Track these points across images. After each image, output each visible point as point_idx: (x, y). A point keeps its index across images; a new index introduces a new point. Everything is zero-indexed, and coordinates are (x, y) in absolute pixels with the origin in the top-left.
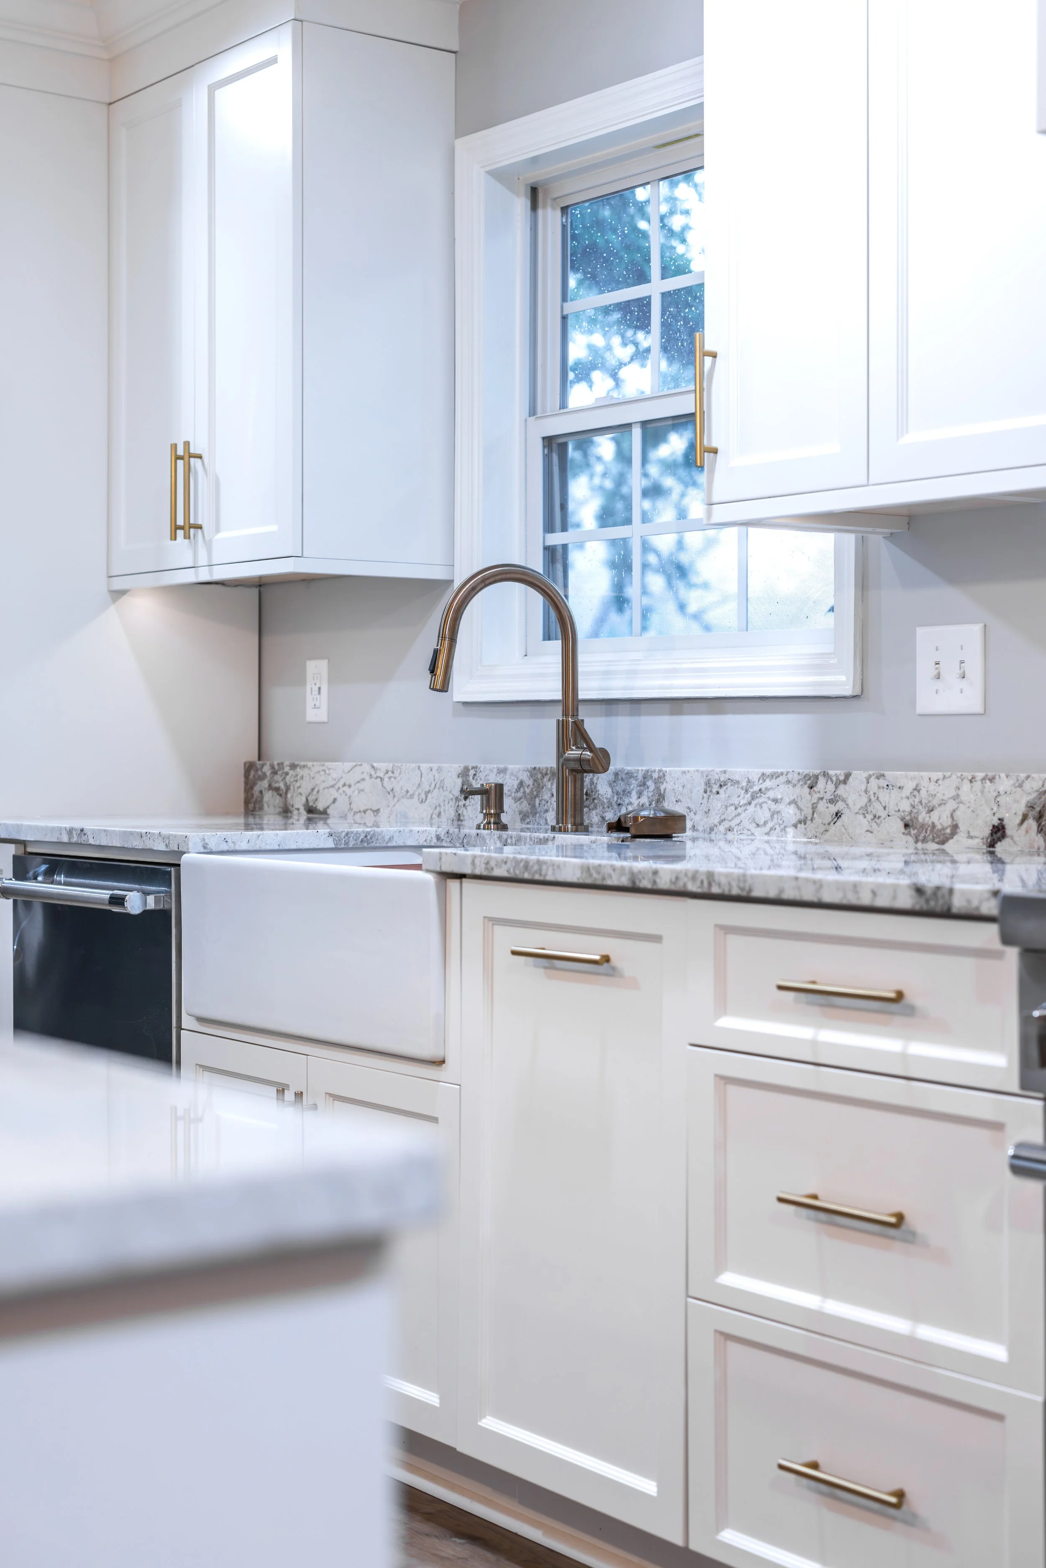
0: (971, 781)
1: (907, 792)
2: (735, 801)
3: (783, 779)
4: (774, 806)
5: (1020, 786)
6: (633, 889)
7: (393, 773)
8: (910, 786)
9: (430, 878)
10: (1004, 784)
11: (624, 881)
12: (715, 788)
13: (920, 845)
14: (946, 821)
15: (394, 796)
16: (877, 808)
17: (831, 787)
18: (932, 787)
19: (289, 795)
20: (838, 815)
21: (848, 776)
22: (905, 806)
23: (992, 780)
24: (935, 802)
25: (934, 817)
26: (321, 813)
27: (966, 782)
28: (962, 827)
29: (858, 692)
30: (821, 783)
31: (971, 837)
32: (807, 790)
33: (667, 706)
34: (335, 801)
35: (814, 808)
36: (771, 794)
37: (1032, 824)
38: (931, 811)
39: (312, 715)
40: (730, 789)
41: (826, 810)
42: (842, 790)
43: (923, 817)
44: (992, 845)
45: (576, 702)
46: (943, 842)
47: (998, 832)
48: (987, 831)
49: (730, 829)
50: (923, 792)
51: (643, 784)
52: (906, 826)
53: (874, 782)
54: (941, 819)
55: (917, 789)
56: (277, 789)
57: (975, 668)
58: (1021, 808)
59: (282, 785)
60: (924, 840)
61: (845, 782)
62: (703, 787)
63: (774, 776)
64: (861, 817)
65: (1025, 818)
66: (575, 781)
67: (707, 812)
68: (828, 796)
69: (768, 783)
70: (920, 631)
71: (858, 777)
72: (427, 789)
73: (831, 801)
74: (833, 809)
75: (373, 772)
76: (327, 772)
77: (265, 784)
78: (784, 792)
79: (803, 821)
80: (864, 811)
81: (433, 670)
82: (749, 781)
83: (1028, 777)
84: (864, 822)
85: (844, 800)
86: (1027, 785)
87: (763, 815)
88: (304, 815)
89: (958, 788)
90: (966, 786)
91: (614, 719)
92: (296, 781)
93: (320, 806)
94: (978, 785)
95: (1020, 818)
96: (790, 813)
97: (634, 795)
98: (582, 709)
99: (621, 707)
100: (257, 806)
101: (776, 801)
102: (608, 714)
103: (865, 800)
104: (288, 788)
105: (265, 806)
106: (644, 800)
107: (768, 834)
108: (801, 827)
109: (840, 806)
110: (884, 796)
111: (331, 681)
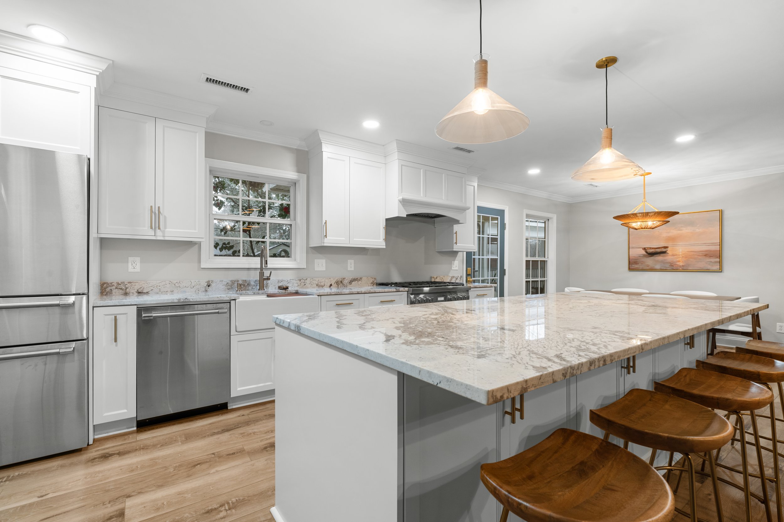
1: (317, 281)
4: (292, 284)
6: (358, 293)
7: (179, 283)
9: (316, 297)
10: (332, 279)
11: (357, 293)
15: (180, 287)
16: (312, 283)
17: (304, 281)
18: (321, 280)
19: (128, 290)
21: (307, 279)
22: (317, 283)
23: (330, 279)
25: (321, 284)
26: (145, 293)
28: (326, 285)
29: (306, 268)
30: (302, 280)
32: (299, 281)
34: (152, 290)
35: (301, 284)
39: (133, 270)
40: (283, 282)
41: (303, 284)
42: (306, 281)
43: (319, 284)
44: (330, 287)
46: (323, 287)
47: (331, 285)
48: (329, 285)
52: (317, 285)
53: (311, 280)
54: (322, 284)
55: (319, 280)
56: (121, 289)
57: (324, 265)
59: (123, 287)
60: (320, 287)
62: (278, 282)
63: (292, 279)
65: (335, 283)
69: (291, 281)
70: (315, 260)
71: (309, 279)
72: (194, 285)
73: (304, 283)
75: (170, 283)
76: (148, 283)
77: (114, 287)
80: (310, 284)
82: (287, 280)
86: (335, 279)
88: (137, 294)
90: (326, 280)
91: (250, 271)
92: (132, 286)
93: (145, 291)
94: (328, 279)
96: (297, 285)
98: (264, 269)
99: (252, 269)
100: (108, 293)
101: (293, 283)
102: (249, 270)
103: (310, 282)
104: (126, 288)
105: (114, 293)
109: (305, 283)
110: (313, 282)
111: (141, 262)
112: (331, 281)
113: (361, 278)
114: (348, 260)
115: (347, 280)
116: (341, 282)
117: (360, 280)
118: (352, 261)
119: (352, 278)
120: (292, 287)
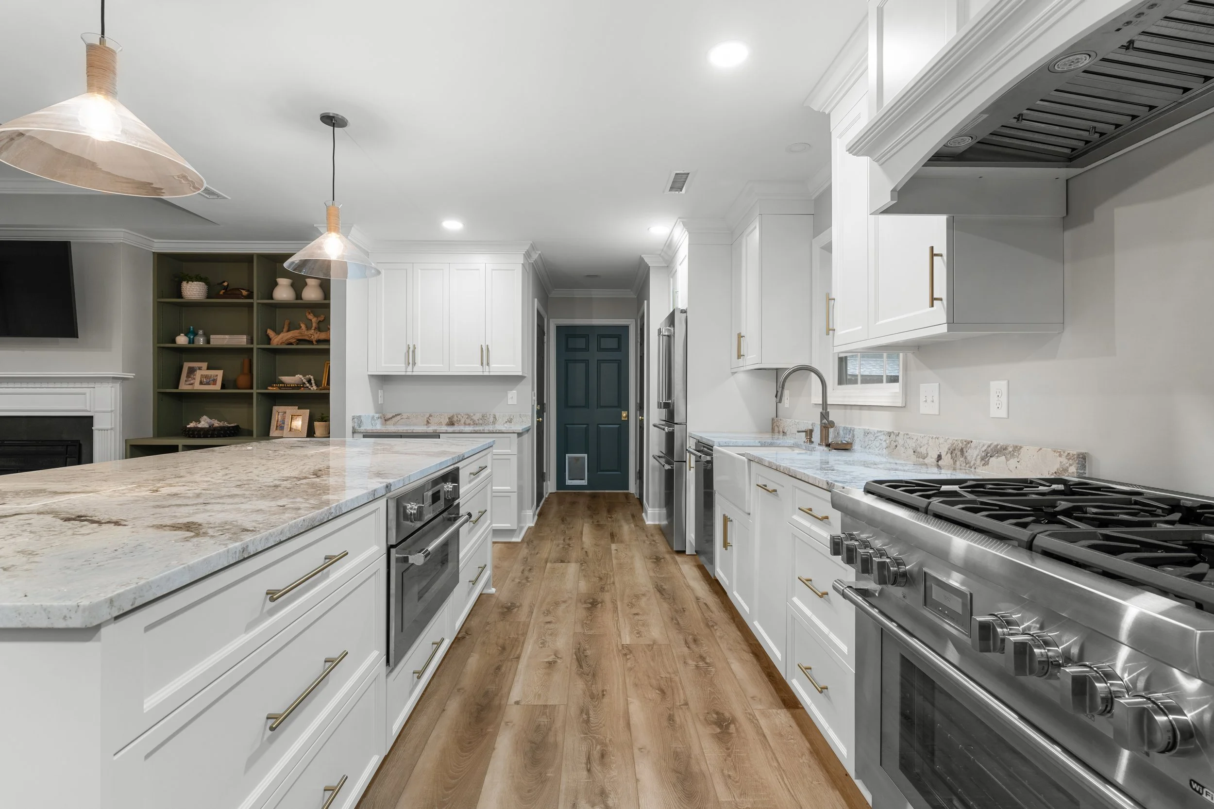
0: (932, 438)
1: (914, 441)
2: (871, 439)
3: (882, 433)
5: (946, 441)
8: (915, 438)
9: (746, 460)
10: (941, 441)
12: (866, 434)
13: (918, 459)
14: (925, 452)
16: (906, 445)
17: (894, 436)
18: (921, 440)
19: (780, 428)
20: (896, 446)
21: (899, 433)
22: (914, 445)
23: (938, 438)
24: (922, 445)
25: (922, 450)
27: (931, 439)
28: (929, 455)
29: (904, 405)
30: (892, 435)
31: (932, 458)
32: (888, 437)
33: (858, 407)
34: (788, 430)
35: (890, 443)
36: (880, 438)
37: (949, 455)
38: (921, 448)
39: (786, 406)
40: (869, 435)
41: (894, 444)
42: (897, 438)
43: (919, 450)
44: (938, 461)
45: (826, 404)
46: (924, 459)
47: (939, 457)
48: (937, 457)
49: (870, 448)
50: (919, 441)
51: (850, 431)
52: (914, 452)
53: (906, 436)
55: (917, 440)
57: (936, 399)
58: (946, 450)
59: (779, 425)
60: (919, 457)
61: (898, 435)
62: (863, 434)
63: (881, 432)
64: (902, 447)
66: (825, 430)
67: (864, 442)
68: (894, 440)
69: (879, 434)
70: (922, 385)
71: (902, 434)
73: (895, 441)
74: (895, 444)
75: (795, 423)
76: (787, 422)
77: (776, 424)
78: (883, 437)
79: (887, 447)
80: (903, 446)
81: (776, 396)
82: (874, 433)
83: (948, 439)
84: (903, 449)
85: (898, 442)
86: (948, 441)
87: (878, 444)
88: (783, 436)
89: (928, 440)
90: (930, 442)
92: (782, 425)
93: (785, 432)
94: (934, 440)
95: (946, 453)
96: (884, 445)
97: (848, 434)
101: (880, 440)
103: (903, 442)
106: (850, 436)
107: (879, 450)
108: (887, 449)
110: (908, 441)
112: (941, 445)
113: (1017, 449)
114: (992, 383)
115: (976, 447)
116: (962, 450)
117: (1013, 456)
118: (1003, 384)
119: (990, 443)
120: (880, 449)
